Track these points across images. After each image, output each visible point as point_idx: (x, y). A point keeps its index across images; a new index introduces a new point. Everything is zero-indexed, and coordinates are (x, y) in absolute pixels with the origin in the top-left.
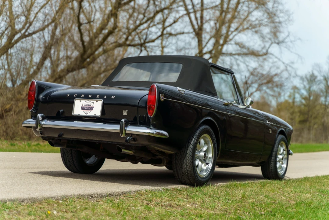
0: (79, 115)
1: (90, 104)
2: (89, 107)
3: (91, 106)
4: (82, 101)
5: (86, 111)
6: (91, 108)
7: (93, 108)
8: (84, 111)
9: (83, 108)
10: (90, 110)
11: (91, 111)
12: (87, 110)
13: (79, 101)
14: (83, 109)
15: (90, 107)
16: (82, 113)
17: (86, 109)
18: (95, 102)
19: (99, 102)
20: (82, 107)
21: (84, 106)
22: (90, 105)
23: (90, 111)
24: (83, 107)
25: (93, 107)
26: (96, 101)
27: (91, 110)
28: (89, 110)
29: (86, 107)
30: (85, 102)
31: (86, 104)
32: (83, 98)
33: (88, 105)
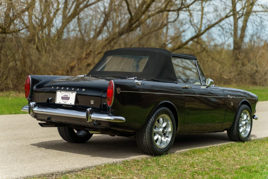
0: (60, 103)
1: (67, 95)
2: (66, 97)
3: (68, 97)
4: (62, 92)
6: (68, 98)
8: (63, 100)
9: (63, 98)
11: (68, 101)
12: (65, 99)
13: (60, 92)
15: (67, 98)
16: (62, 102)
18: (71, 93)
20: (62, 97)
21: (63, 96)
22: (67, 96)
23: (67, 100)
25: (69, 98)
27: (68, 99)
28: (67, 99)
29: (65, 97)
30: (64, 94)
31: (64, 95)
32: (62, 90)
33: (66, 96)
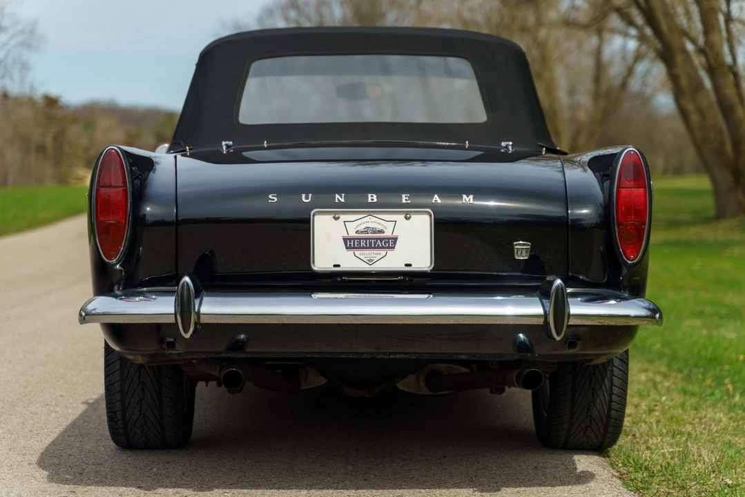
0: (338, 269)
1: (379, 227)
2: (377, 239)
3: (388, 233)
4: (343, 217)
5: (366, 252)
6: (389, 243)
7: (395, 243)
8: (357, 253)
9: (351, 243)
10: (383, 248)
11: (390, 253)
12: (370, 247)
13: (330, 217)
14: (354, 248)
15: (381, 239)
16: (352, 262)
17: (363, 248)
18: (399, 218)
19: (413, 217)
20: (345, 240)
21: (352, 234)
22: (381, 231)
23: (383, 253)
24: (350, 239)
25: (395, 239)
26: (402, 216)
27: (389, 248)
28: (379, 247)
29: (366, 239)
30: (356, 223)
31: (361, 228)
32: (340, 205)
33: (374, 232)
